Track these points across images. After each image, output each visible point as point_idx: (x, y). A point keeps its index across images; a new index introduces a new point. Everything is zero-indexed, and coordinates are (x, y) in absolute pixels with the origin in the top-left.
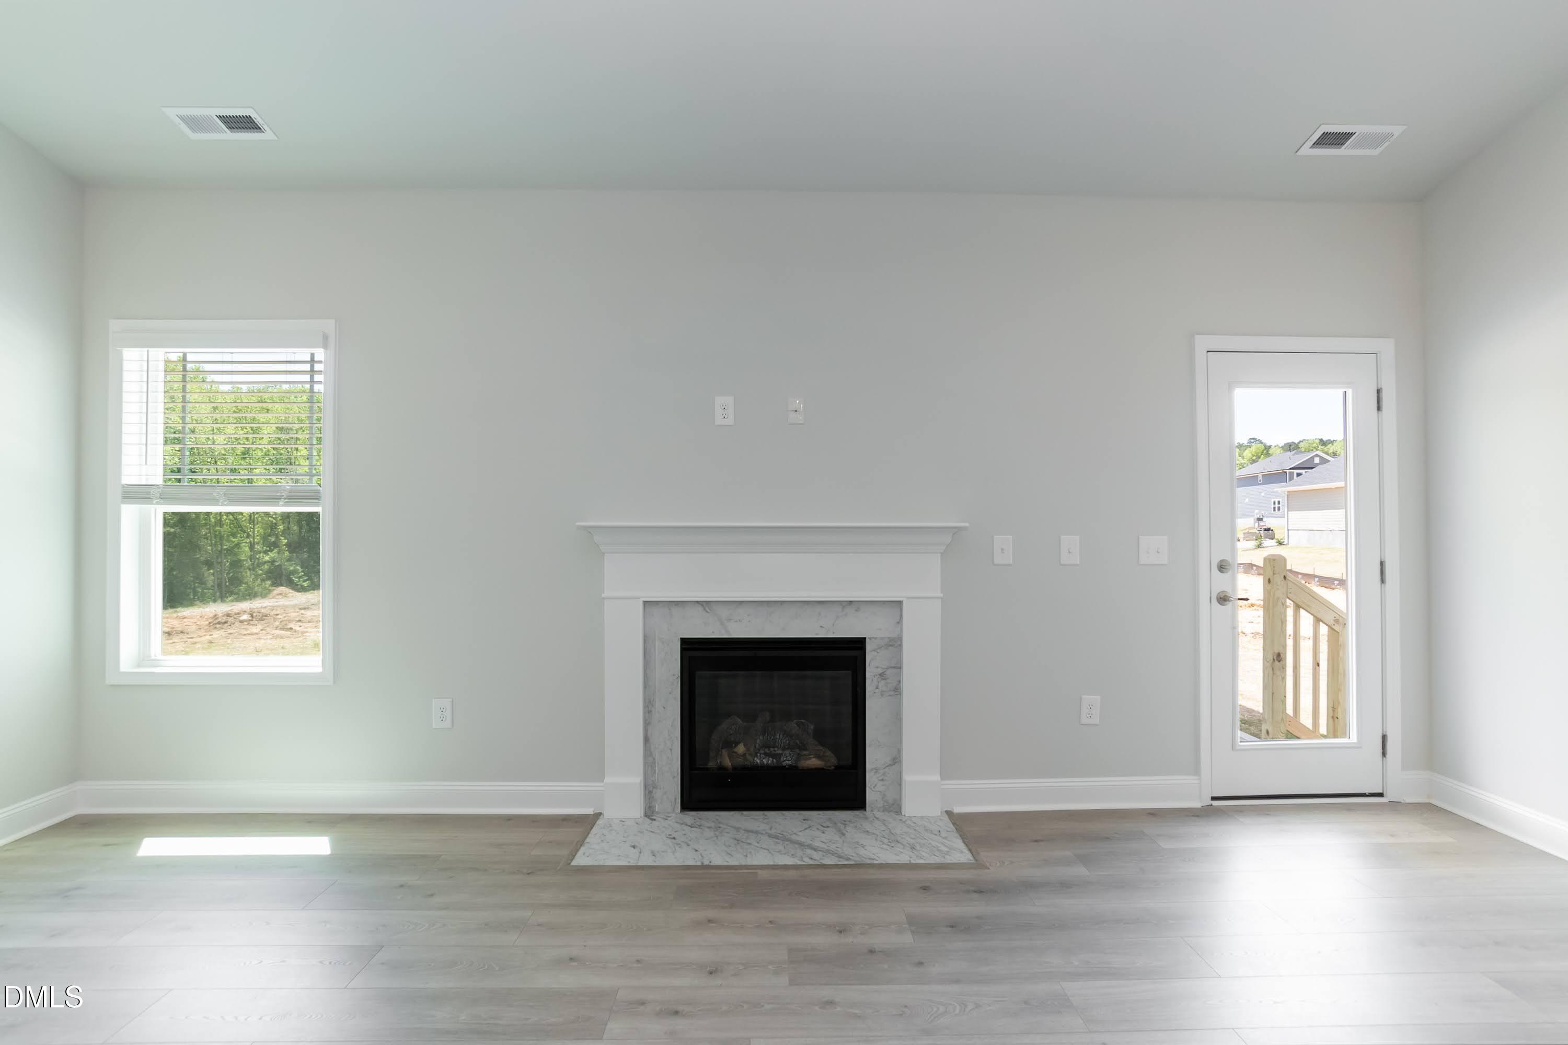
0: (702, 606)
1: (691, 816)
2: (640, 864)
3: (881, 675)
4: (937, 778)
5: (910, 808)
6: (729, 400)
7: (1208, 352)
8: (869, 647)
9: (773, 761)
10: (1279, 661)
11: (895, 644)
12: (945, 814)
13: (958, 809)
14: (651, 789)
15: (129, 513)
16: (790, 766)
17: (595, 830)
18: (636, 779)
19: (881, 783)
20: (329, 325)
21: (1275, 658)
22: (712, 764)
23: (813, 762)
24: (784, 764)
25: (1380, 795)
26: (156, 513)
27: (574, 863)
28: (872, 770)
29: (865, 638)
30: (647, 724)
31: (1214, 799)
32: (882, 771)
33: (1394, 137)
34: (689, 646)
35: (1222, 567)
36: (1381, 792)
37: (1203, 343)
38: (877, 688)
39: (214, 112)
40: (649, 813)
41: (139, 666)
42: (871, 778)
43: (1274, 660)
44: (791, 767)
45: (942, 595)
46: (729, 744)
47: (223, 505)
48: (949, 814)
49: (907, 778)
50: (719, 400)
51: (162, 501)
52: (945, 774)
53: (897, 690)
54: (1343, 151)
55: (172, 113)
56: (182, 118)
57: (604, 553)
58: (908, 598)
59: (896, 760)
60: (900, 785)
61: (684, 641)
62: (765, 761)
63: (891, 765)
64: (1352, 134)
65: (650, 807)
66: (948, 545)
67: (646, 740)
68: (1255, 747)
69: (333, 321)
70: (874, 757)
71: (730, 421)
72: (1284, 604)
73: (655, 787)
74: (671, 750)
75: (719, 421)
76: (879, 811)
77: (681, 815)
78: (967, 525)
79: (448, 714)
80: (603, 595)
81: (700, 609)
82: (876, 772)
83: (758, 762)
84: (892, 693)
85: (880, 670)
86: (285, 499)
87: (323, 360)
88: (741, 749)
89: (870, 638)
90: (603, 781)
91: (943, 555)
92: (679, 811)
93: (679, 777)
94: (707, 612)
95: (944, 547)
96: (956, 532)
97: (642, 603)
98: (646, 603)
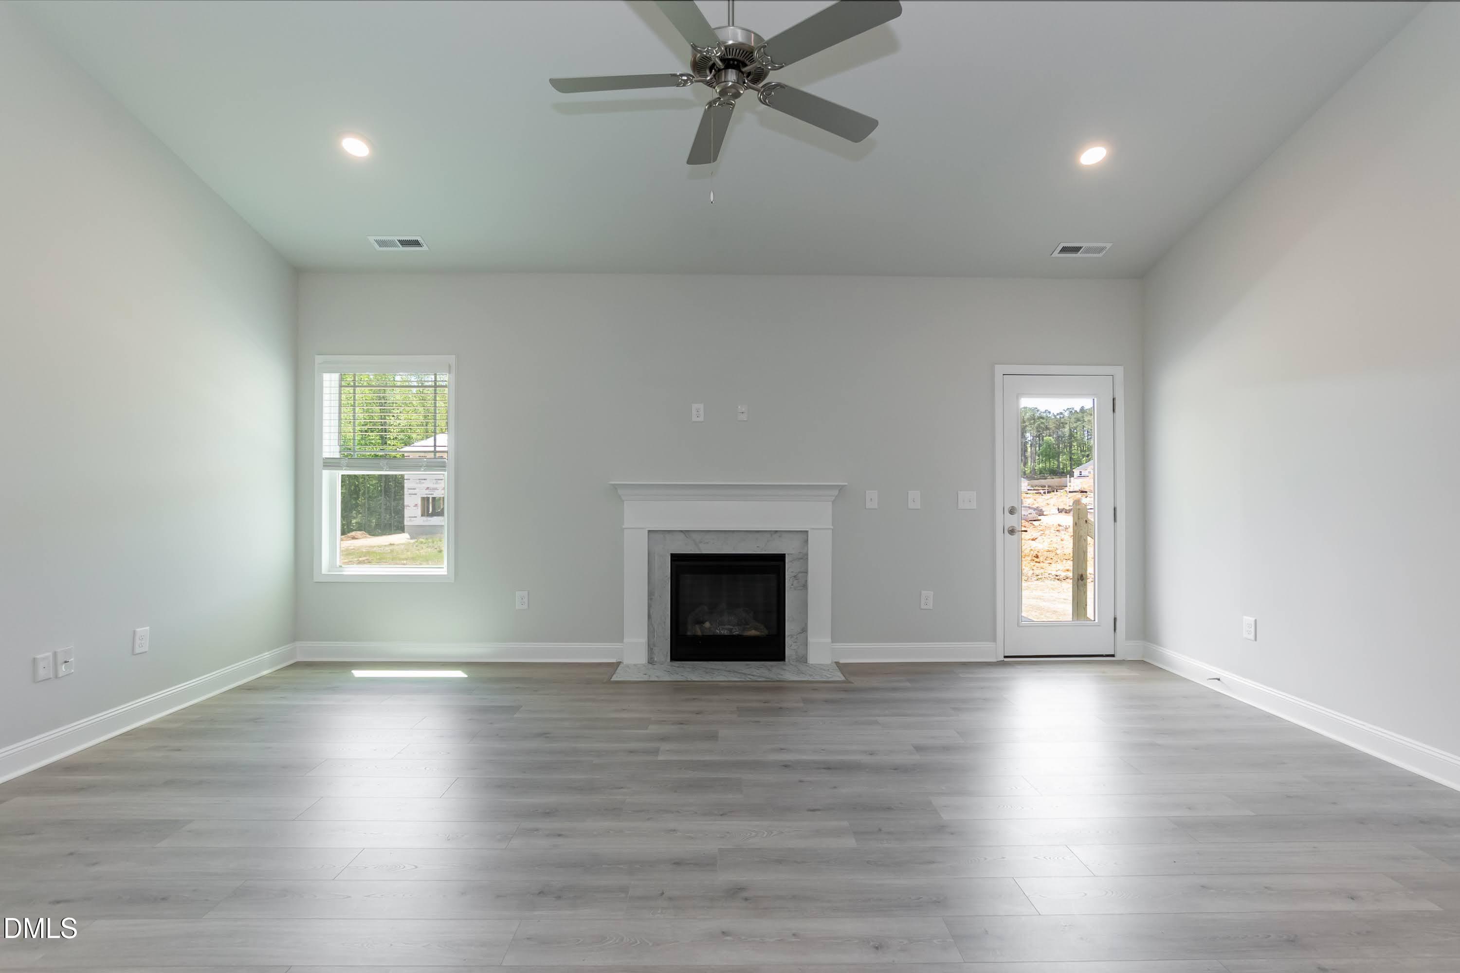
0: (684, 533)
1: (677, 663)
2: (650, 680)
3: (795, 577)
4: (829, 640)
5: (812, 659)
6: (701, 406)
7: (1004, 375)
8: (787, 559)
9: (727, 632)
10: (1082, 580)
11: (804, 558)
12: (834, 664)
13: (842, 661)
14: (652, 647)
15: (326, 474)
17: (619, 668)
18: (643, 640)
19: (795, 644)
20: (452, 359)
21: (1079, 578)
22: (689, 633)
23: (753, 633)
24: (734, 634)
25: (1113, 656)
26: (339, 473)
27: (612, 680)
28: (789, 636)
29: (785, 554)
30: (649, 606)
31: (1005, 657)
32: (795, 637)
33: (1108, 248)
34: (676, 559)
35: (1012, 511)
36: (1113, 654)
37: (999, 369)
38: (792, 585)
39: (396, 239)
40: (651, 661)
41: (329, 571)
42: (788, 641)
43: (1078, 579)
44: (738, 635)
45: (832, 527)
46: (701, 623)
47: (386, 471)
48: (837, 663)
49: (810, 640)
50: (695, 406)
51: (348, 468)
52: (834, 639)
53: (805, 586)
54: (1079, 255)
55: (372, 239)
56: (376, 241)
57: (623, 501)
58: (811, 529)
59: (804, 630)
60: (807, 645)
61: (673, 555)
62: (722, 632)
63: (801, 633)
64: (1082, 247)
65: (651, 658)
66: (837, 496)
67: (649, 617)
68: (1029, 625)
69: (454, 356)
70: (790, 628)
71: (701, 419)
72: (1086, 540)
73: (654, 645)
74: (665, 622)
75: (695, 419)
76: (793, 662)
77: (671, 663)
78: (846, 484)
79: (526, 600)
80: (624, 527)
81: (682, 536)
82: (791, 638)
83: (718, 632)
84: (802, 588)
85: (794, 574)
86: (425, 467)
87: (447, 380)
88: (707, 625)
89: (788, 554)
90: (622, 642)
91: (833, 502)
92: (669, 661)
93: (669, 640)
94: (687, 537)
95: (834, 498)
96: (841, 488)
97: (647, 532)
98: (649, 531)
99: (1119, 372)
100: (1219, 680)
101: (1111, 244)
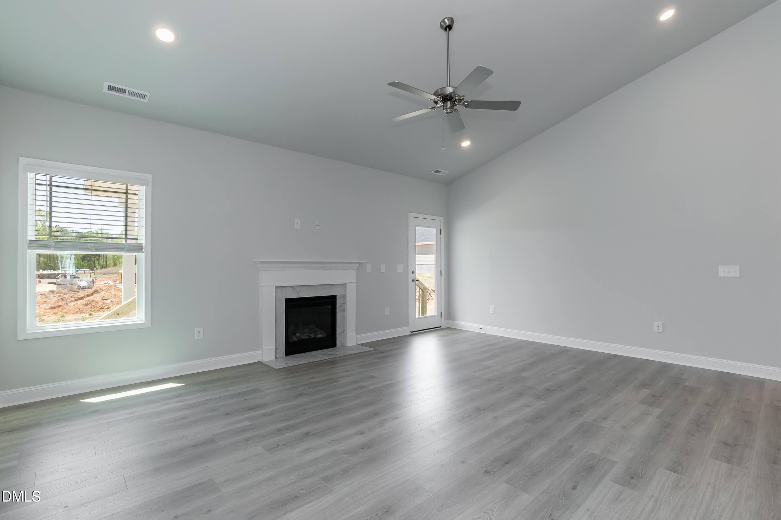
1: (288, 357)
3: (341, 306)
4: (355, 334)
5: (348, 344)
6: (299, 220)
7: (411, 216)
8: (337, 298)
9: (308, 337)
11: (344, 296)
14: (277, 350)
16: (314, 337)
17: (266, 364)
18: (273, 347)
19: (340, 338)
22: (291, 340)
23: (320, 336)
24: (311, 338)
25: (440, 327)
27: (276, 368)
28: (337, 334)
29: (336, 295)
30: (276, 328)
31: (412, 332)
32: (340, 335)
33: (447, 173)
34: (288, 301)
35: (413, 273)
38: (339, 310)
40: (277, 357)
41: (31, 330)
42: (337, 337)
45: (355, 282)
46: (295, 334)
48: (358, 344)
49: (347, 335)
52: (357, 333)
53: (345, 310)
54: (439, 174)
55: (105, 84)
57: (260, 271)
58: (348, 283)
59: (344, 331)
60: (345, 338)
61: (286, 299)
62: (306, 337)
64: (441, 171)
65: (277, 355)
67: (275, 333)
70: (338, 331)
71: (299, 227)
75: (296, 227)
76: (340, 347)
78: (361, 261)
79: (202, 333)
80: (260, 285)
81: (291, 288)
83: (303, 337)
84: (343, 311)
85: (340, 305)
88: (298, 335)
89: (338, 295)
90: (260, 350)
91: (356, 270)
92: (285, 356)
93: (285, 345)
94: (293, 289)
95: (357, 268)
96: (360, 263)
97: (275, 287)
98: (276, 287)
99: (442, 219)
100: (481, 329)
101: (449, 172)
